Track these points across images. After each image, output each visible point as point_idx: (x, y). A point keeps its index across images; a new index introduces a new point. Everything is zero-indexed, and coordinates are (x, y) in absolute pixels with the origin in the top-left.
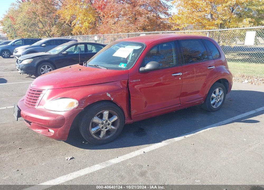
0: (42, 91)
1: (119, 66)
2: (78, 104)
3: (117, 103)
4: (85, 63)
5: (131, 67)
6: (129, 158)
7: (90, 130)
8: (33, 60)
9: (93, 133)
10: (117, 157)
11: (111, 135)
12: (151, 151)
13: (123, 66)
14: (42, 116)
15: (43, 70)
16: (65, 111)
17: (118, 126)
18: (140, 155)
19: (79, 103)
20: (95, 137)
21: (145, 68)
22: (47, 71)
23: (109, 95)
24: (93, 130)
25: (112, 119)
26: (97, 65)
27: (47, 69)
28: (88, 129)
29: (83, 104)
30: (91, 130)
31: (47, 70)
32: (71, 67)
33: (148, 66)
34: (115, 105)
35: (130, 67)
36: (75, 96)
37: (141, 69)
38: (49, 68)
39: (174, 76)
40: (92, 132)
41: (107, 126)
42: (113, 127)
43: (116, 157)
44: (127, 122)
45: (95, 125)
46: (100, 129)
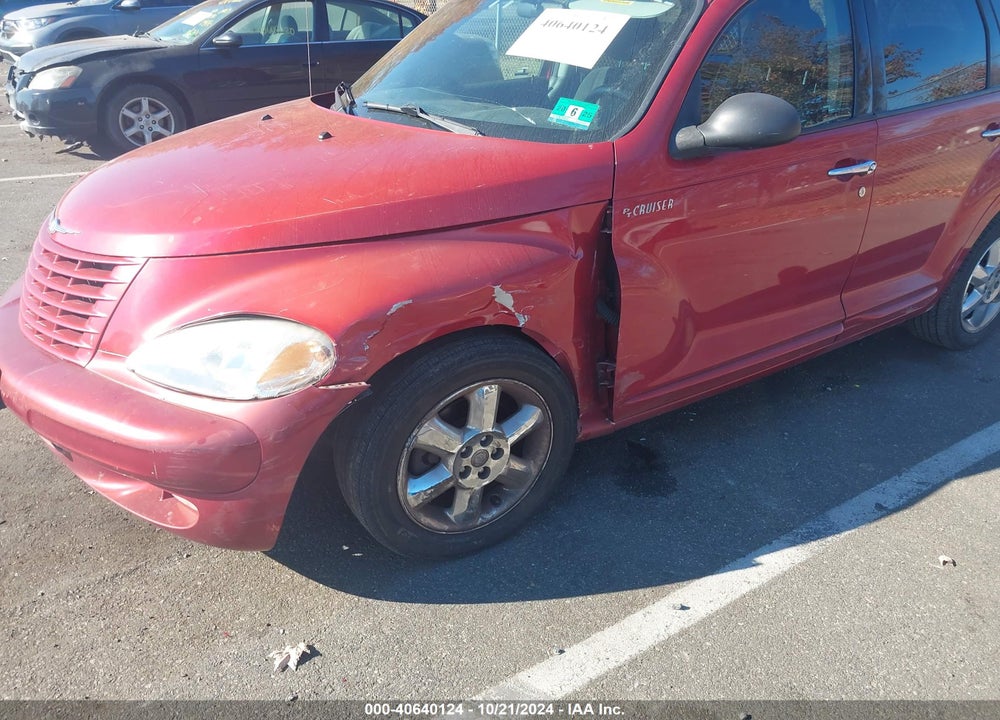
0: (110, 267)
1: (554, 117)
2: (333, 358)
3: (544, 339)
4: (341, 93)
5: (625, 122)
6: (627, 657)
7: (400, 493)
8: (81, 70)
9: (413, 502)
10: (561, 652)
11: (505, 506)
12: (734, 604)
13: (574, 115)
14: (121, 419)
15: (130, 119)
16: (256, 399)
17: (542, 456)
18: (680, 635)
19: (339, 350)
20: (426, 521)
21: (705, 129)
22: (151, 125)
23: (505, 298)
24: (417, 490)
25: (517, 427)
26: (422, 111)
27: (148, 116)
28: (390, 490)
29: (363, 354)
30: (405, 487)
31: (151, 119)
32: (268, 117)
33: (724, 122)
34: (534, 350)
35: (620, 123)
36: (312, 305)
37: (685, 137)
38: (158, 109)
39: (837, 176)
40: (410, 497)
41: (492, 463)
42: (518, 466)
43: (554, 651)
44: (584, 432)
45: (426, 461)
46: (451, 483)
